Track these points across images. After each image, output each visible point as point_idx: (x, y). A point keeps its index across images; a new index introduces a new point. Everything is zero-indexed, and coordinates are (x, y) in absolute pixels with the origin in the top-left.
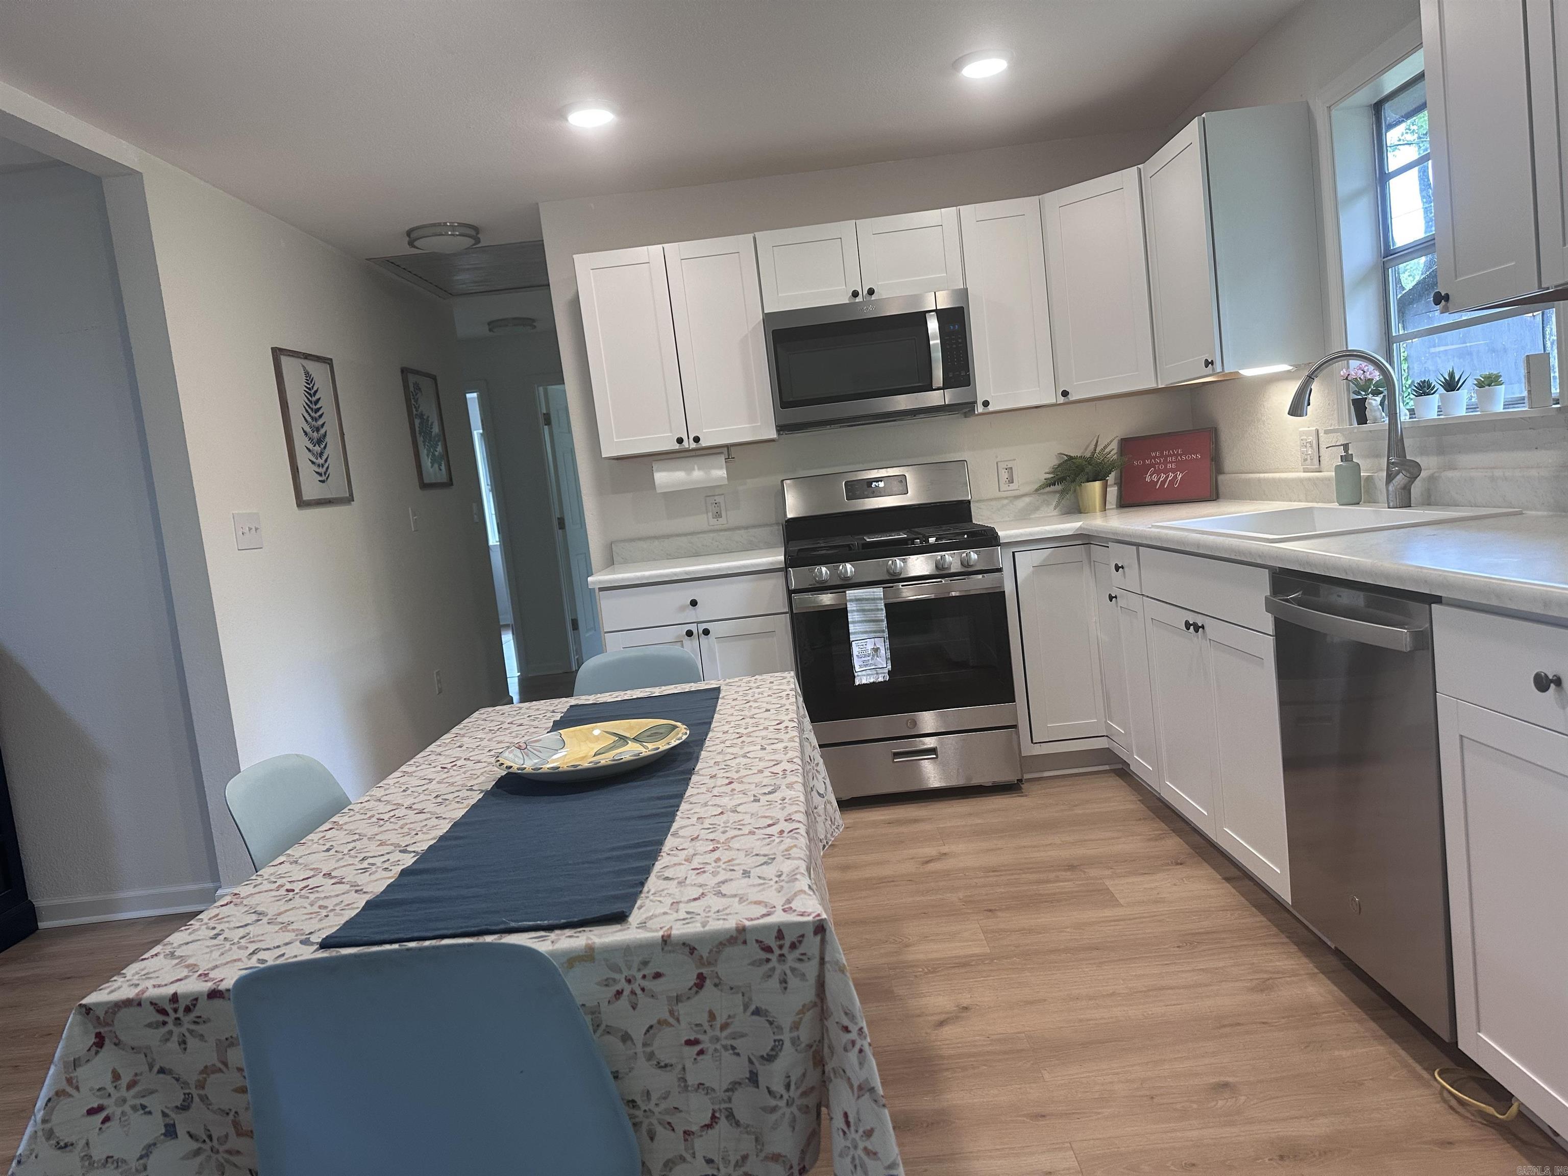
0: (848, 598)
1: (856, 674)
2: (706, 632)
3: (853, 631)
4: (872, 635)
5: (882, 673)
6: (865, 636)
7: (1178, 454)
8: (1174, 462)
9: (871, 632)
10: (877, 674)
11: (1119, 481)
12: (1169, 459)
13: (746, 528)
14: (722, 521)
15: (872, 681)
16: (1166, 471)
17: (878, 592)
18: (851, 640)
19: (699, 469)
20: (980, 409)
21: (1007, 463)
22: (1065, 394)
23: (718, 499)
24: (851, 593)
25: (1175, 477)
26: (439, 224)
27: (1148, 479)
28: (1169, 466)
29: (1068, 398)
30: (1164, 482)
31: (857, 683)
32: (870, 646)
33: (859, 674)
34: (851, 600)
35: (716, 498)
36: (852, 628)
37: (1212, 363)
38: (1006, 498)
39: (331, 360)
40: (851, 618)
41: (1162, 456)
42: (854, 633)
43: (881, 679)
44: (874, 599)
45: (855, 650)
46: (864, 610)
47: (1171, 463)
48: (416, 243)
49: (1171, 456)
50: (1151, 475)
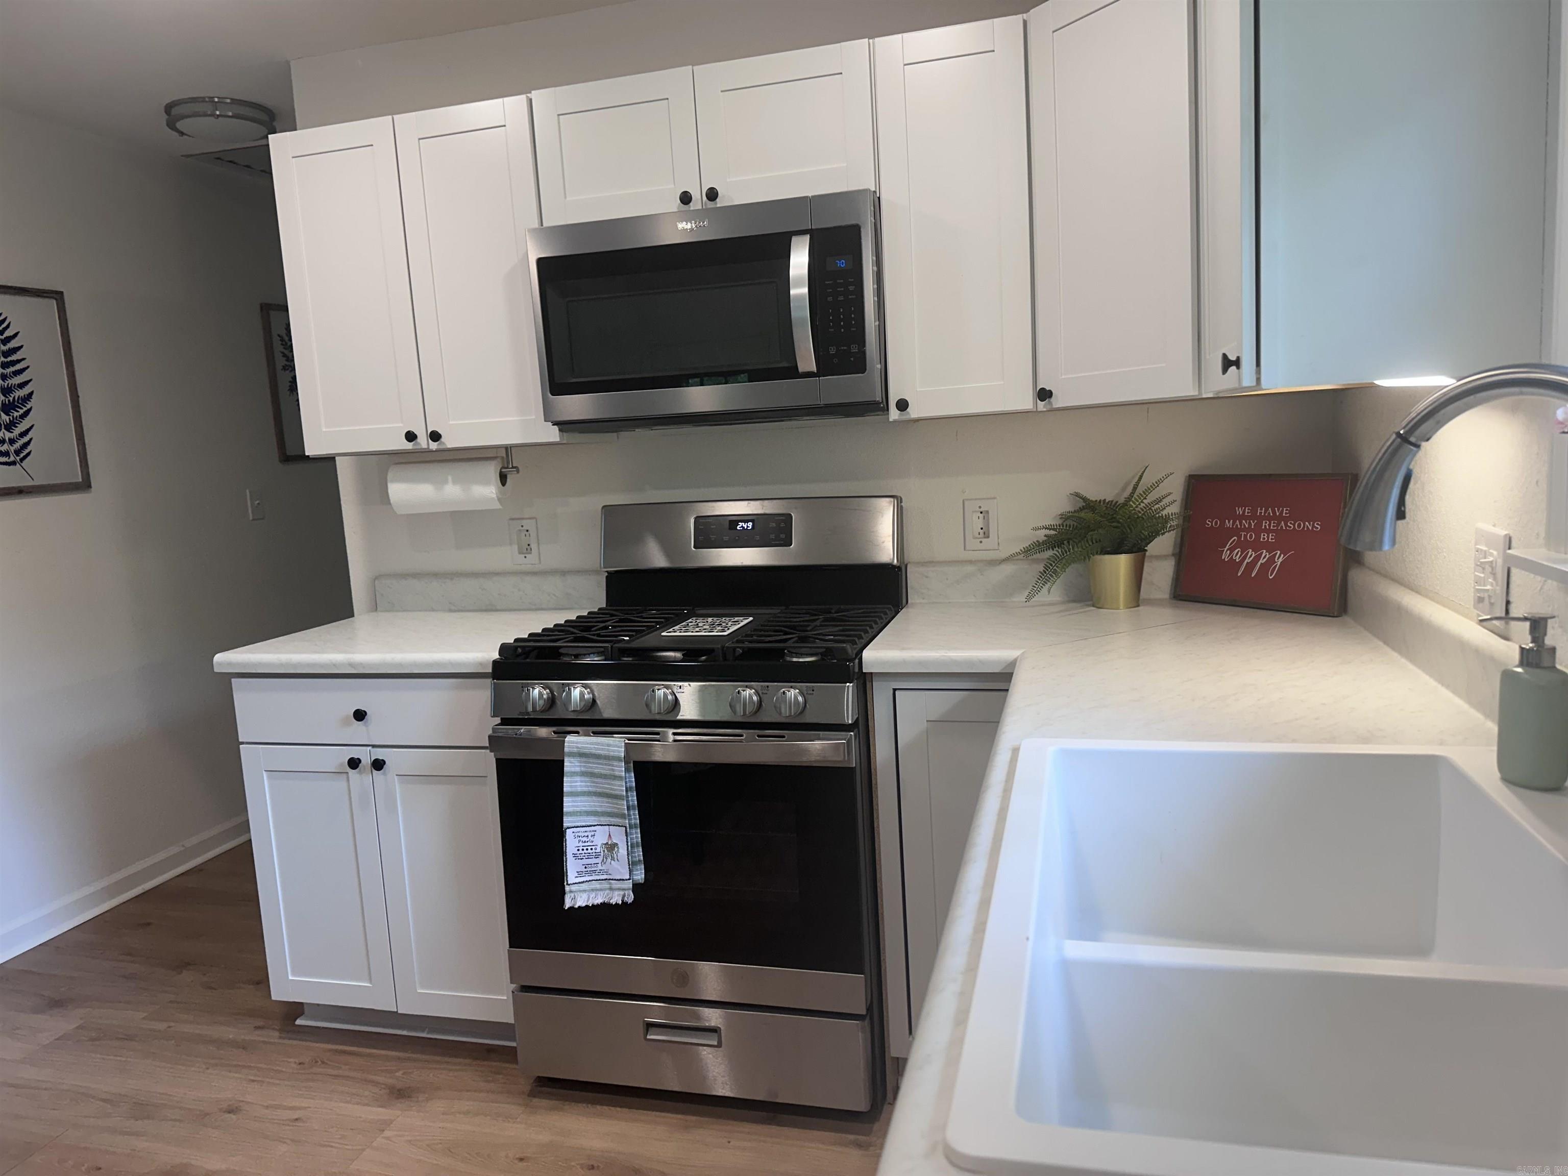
0: (566, 750)
1: (567, 888)
2: (378, 765)
3: (571, 809)
4: (604, 820)
5: (619, 889)
6: (592, 820)
7: (1280, 518)
8: (1272, 531)
9: (604, 814)
10: (611, 889)
11: (1178, 550)
12: (1265, 524)
13: (563, 573)
14: (532, 558)
15: (599, 901)
16: (1257, 546)
17: (616, 745)
18: (565, 825)
19: (454, 482)
20: (894, 414)
21: (979, 503)
22: (1044, 395)
23: (528, 524)
24: (573, 742)
25: (1272, 560)
26: (202, 100)
27: (1225, 556)
28: (1263, 537)
29: (1050, 403)
30: (1251, 566)
31: (568, 904)
32: (600, 837)
33: (574, 888)
34: (571, 754)
35: (524, 522)
36: (568, 804)
37: (1237, 363)
38: (970, 562)
39: (62, 293)
40: (568, 784)
41: (1253, 516)
42: (571, 814)
43: (616, 899)
44: (607, 758)
45: (572, 843)
46: (592, 775)
47: (1268, 531)
48: (179, 125)
49: (1269, 519)
50: (1231, 550)
